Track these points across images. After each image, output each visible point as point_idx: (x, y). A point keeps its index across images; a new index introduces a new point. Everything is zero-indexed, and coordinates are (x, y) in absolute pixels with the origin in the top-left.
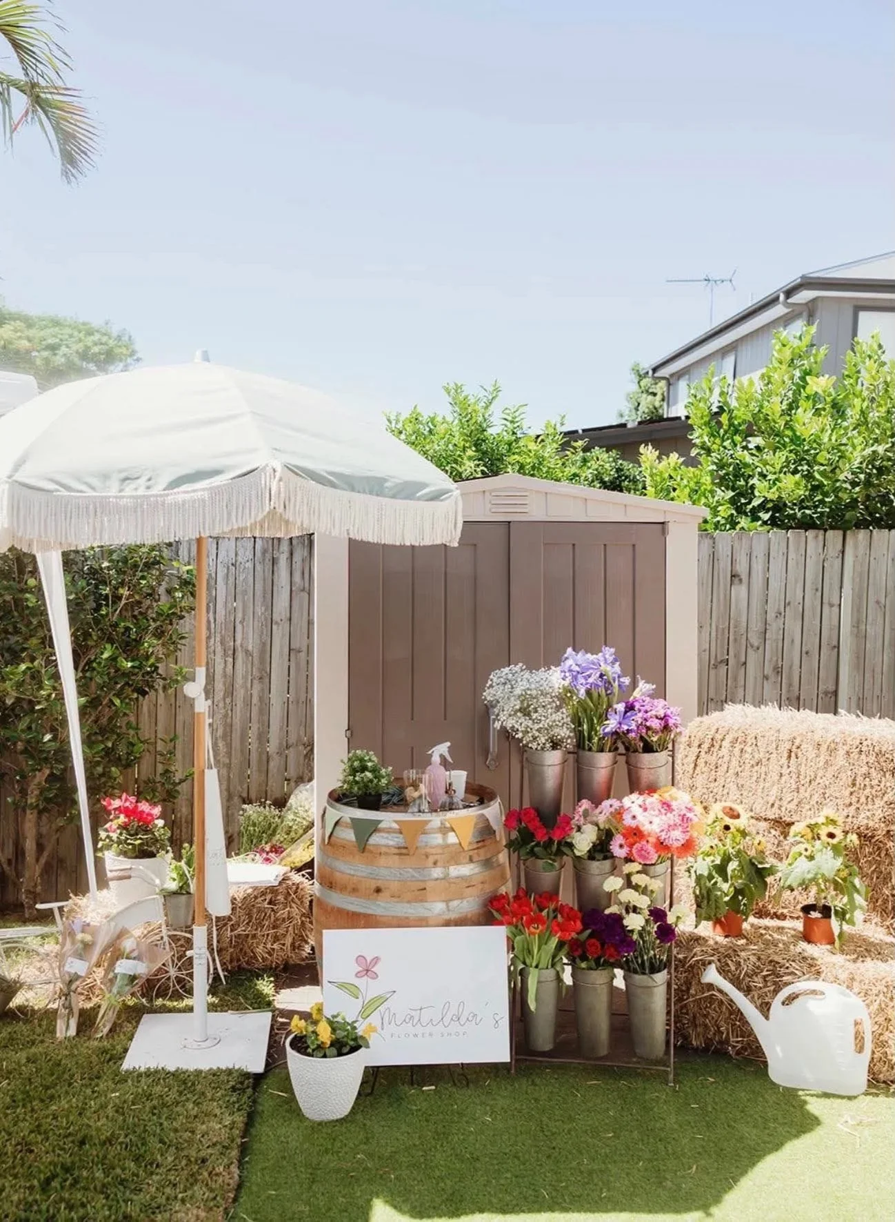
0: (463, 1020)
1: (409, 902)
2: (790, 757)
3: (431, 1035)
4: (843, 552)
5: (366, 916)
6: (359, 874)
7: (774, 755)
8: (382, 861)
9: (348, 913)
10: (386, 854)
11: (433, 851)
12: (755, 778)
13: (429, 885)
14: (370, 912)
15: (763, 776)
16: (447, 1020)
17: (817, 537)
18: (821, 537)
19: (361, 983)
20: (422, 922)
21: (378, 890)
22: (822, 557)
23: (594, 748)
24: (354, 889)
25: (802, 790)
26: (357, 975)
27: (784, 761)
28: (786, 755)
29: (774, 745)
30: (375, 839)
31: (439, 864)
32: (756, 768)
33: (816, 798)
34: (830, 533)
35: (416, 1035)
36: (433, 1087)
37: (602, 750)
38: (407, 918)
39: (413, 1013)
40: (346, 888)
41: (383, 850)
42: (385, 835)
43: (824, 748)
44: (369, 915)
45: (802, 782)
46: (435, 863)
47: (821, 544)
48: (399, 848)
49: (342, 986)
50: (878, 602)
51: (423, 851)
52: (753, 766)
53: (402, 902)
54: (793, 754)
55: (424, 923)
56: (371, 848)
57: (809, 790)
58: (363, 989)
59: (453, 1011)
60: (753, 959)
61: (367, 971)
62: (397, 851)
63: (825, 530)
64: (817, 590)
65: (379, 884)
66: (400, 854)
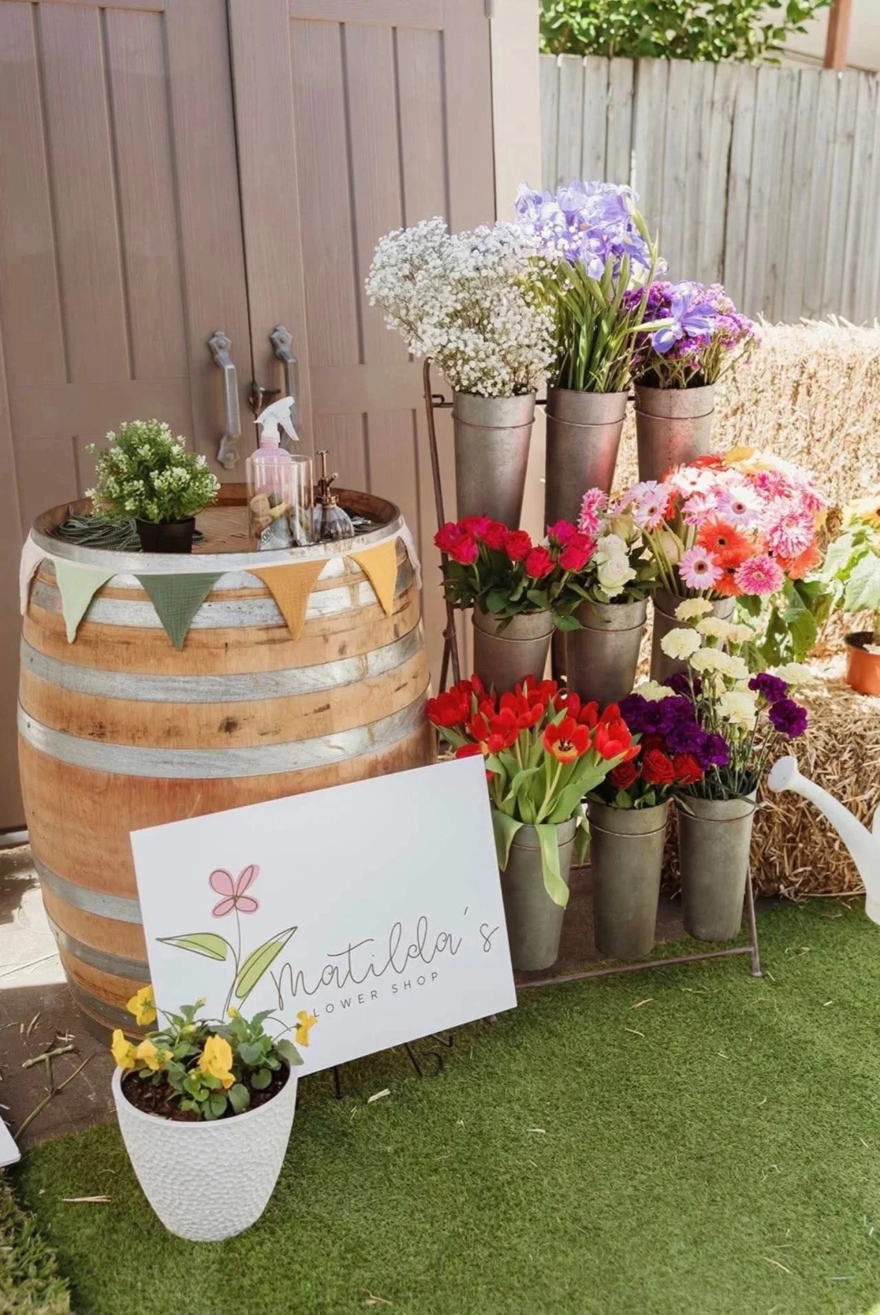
0: (428, 952)
1: (300, 739)
2: (795, 394)
3: (374, 995)
4: (634, 96)
5: (203, 784)
6: (180, 697)
7: (768, 394)
8: (234, 662)
9: (157, 784)
10: (239, 644)
11: (335, 626)
12: (730, 437)
13: (336, 698)
14: (215, 774)
15: (746, 432)
16: (399, 961)
17: (598, 68)
18: (604, 69)
19: (226, 926)
20: (328, 777)
21: (230, 726)
22: (606, 102)
23: (601, 385)
24: (169, 733)
25: (816, 450)
26: (218, 912)
27: (785, 402)
28: (789, 391)
29: (768, 376)
30: (207, 617)
31: (348, 650)
32: (732, 420)
33: (841, 460)
34: (617, 62)
35: (346, 1003)
36: (386, 1092)
37: (612, 389)
38: (298, 773)
39: (334, 962)
40: (145, 731)
41: (231, 637)
42: (233, 604)
43: (859, 375)
44: (214, 782)
45: (817, 436)
46: (342, 650)
47: (604, 82)
48: (267, 628)
49: (186, 942)
50: (676, 179)
51: (316, 629)
52: (726, 417)
53: (286, 742)
54: (802, 390)
55: (332, 778)
56: (203, 638)
57: (829, 448)
58: (232, 939)
59: (409, 937)
60: (823, 735)
61: (235, 898)
62: (263, 636)
63: (609, 58)
64: (598, 158)
65: (231, 711)
66: (272, 641)
